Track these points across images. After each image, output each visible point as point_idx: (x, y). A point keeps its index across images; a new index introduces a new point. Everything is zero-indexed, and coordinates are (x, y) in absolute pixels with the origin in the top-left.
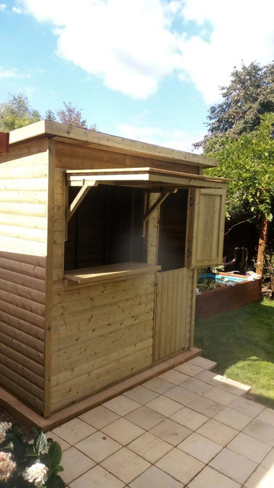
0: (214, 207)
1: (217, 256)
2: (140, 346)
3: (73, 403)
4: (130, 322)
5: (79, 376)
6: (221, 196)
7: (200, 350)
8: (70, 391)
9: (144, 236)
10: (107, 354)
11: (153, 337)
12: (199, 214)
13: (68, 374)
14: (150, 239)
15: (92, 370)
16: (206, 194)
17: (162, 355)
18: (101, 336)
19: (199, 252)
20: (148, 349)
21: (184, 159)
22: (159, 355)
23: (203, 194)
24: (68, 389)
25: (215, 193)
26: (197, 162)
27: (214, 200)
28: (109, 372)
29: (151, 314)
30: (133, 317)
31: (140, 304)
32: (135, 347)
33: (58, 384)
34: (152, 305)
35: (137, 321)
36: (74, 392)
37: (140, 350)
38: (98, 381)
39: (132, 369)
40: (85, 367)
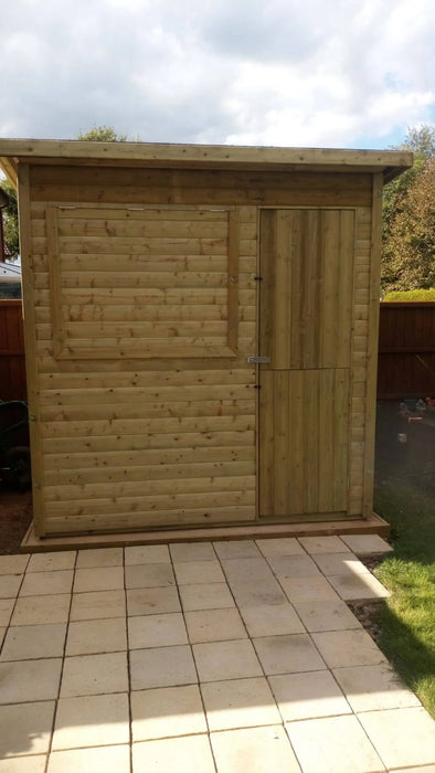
3: (91, 533)
4: (198, 438)
5: (94, 496)
7: (386, 524)
8: (80, 513)
10: (150, 479)
11: (258, 473)
13: (76, 489)
15: (119, 496)
17: (281, 511)
18: (133, 449)
20: (243, 491)
22: (271, 508)
24: (76, 510)
26: (340, 163)
28: (154, 507)
29: (250, 435)
30: (203, 433)
31: (220, 414)
32: (212, 482)
33: (58, 499)
34: (251, 419)
35: (213, 441)
36: (87, 517)
37: (225, 490)
38: (132, 513)
39: (206, 515)
40: (106, 487)
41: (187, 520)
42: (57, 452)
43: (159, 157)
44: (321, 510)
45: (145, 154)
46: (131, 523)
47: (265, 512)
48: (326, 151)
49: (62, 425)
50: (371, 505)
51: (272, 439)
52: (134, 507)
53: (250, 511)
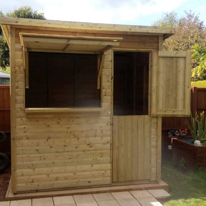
0: (177, 67)
1: (184, 107)
2: (96, 166)
3: (37, 191)
4: (88, 148)
5: (39, 174)
6: (185, 58)
7: (166, 184)
8: (32, 182)
9: (98, 88)
10: (64, 166)
11: (112, 163)
12: (158, 73)
13: (31, 170)
14: (104, 90)
15: (51, 174)
16: (166, 57)
17: (122, 179)
18: (57, 152)
19: (161, 103)
20: (106, 171)
21: (130, 31)
22: (118, 178)
23: (163, 57)
24: (31, 181)
25: (177, 56)
26: (146, 32)
27: (177, 62)
28: (66, 178)
29: (108, 146)
30: (88, 145)
31: (96, 136)
32: (92, 167)
33: (23, 175)
34: (109, 139)
35: (93, 148)
36: (35, 184)
37: (97, 170)
38: (56, 182)
39: (89, 182)
40: (45, 170)
41: (81, 184)
42: (23, 154)
43: (71, 27)
44: (139, 179)
45: (66, 26)
46: (55, 186)
47: (115, 180)
48: (141, 27)
49: (25, 142)
50: (160, 176)
51: (118, 148)
52: (57, 179)
53: (108, 180)
